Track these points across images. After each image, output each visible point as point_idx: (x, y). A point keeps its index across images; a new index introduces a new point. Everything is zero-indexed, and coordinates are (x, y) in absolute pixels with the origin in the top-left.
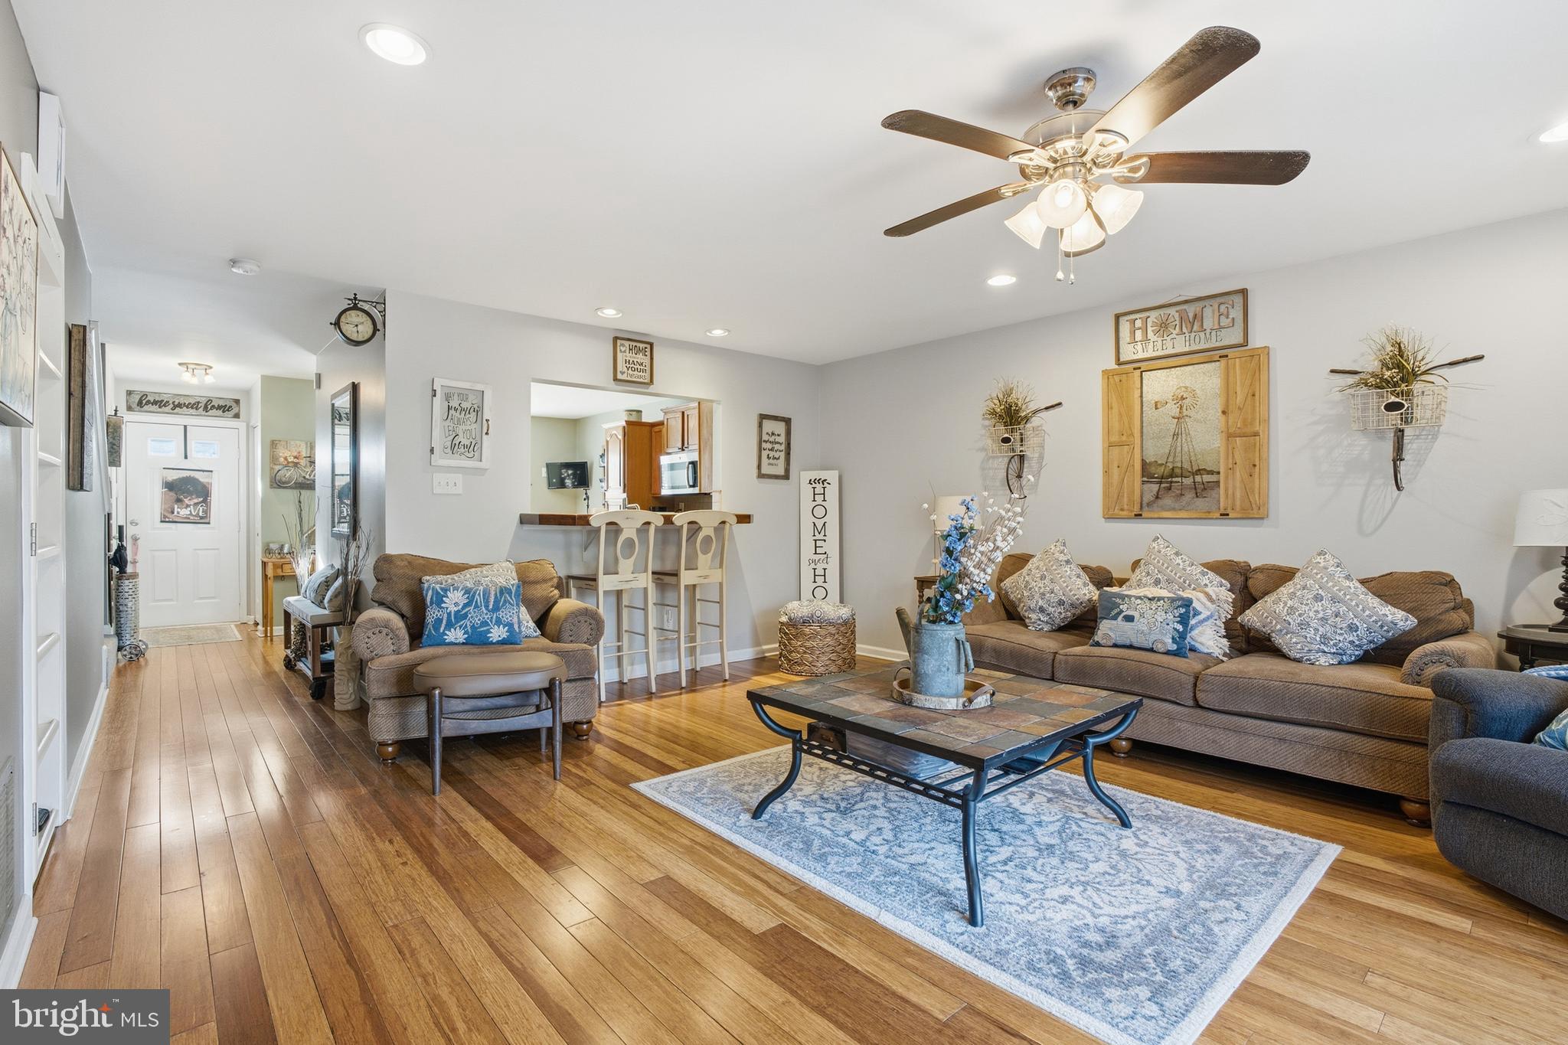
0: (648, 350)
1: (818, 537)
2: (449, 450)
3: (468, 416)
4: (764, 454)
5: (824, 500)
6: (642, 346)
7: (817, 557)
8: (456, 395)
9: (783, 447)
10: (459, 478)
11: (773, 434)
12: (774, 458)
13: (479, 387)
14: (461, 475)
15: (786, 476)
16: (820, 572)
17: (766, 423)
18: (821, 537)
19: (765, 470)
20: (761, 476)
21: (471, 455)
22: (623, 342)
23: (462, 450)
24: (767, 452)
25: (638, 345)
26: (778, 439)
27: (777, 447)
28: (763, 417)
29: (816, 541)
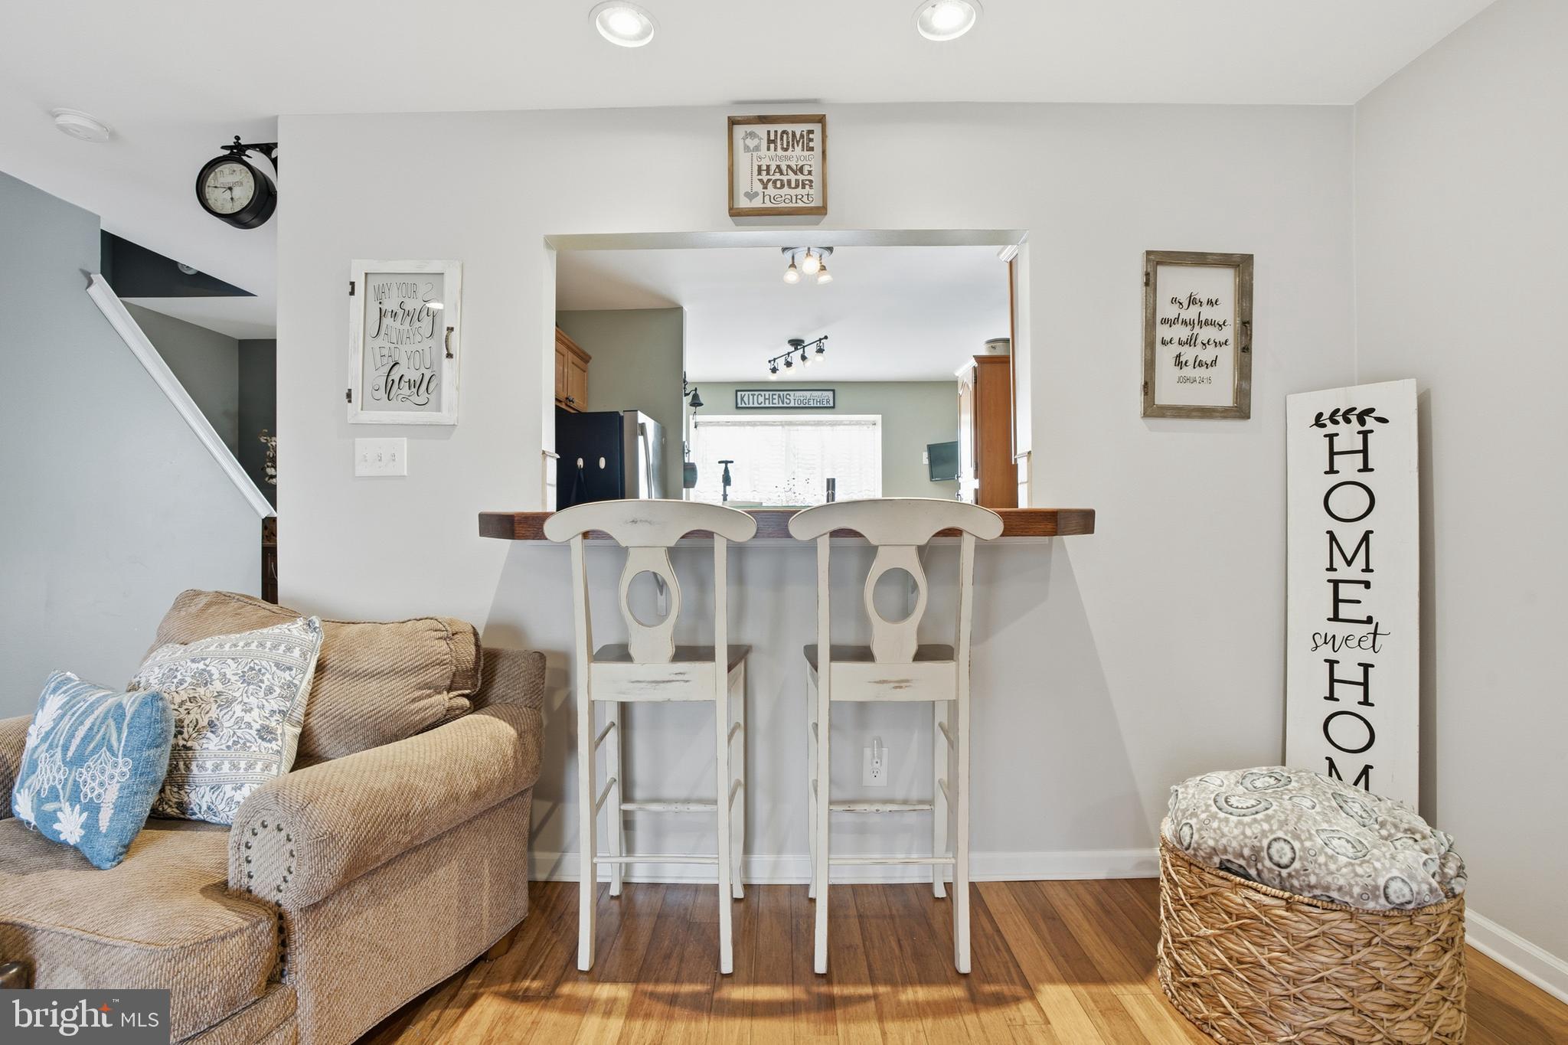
0: (817, 137)
1: (1343, 572)
2: (382, 394)
3: (417, 324)
4: (1165, 357)
5: (1366, 468)
6: (799, 129)
7: (1340, 630)
8: (394, 289)
9: (1229, 333)
10: (402, 445)
11: (1192, 301)
12: (1199, 364)
13: (434, 267)
14: (405, 439)
15: (1241, 410)
16: (1349, 670)
17: (1164, 274)
18: (1355, 571)
19: (1165, 395)
20: (1153, 410)
21: (422, 400)
22: (749, 128)
23: (405, 391)
24: (1175, 349)
25: (790, 128)
26: (1208, 313)
27: (1207, 332)
28: (1158, 259)
29: (1336, 583)
